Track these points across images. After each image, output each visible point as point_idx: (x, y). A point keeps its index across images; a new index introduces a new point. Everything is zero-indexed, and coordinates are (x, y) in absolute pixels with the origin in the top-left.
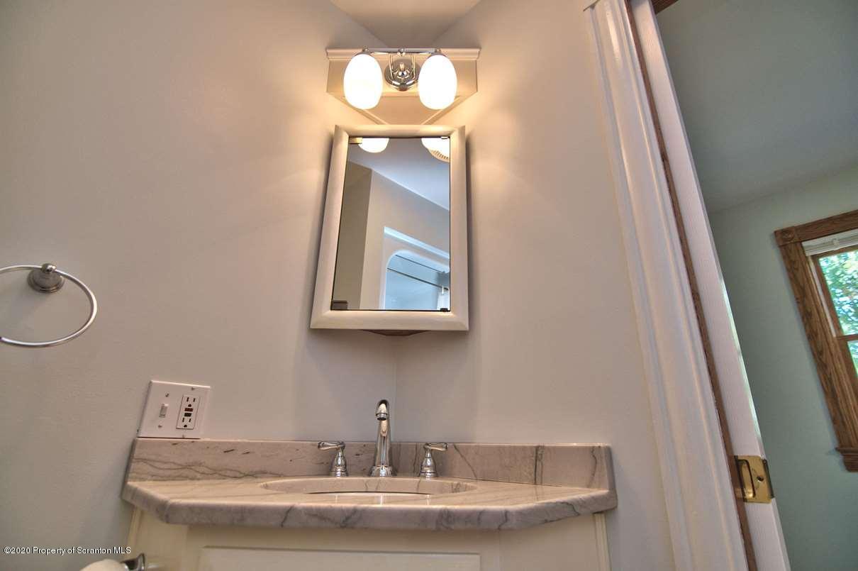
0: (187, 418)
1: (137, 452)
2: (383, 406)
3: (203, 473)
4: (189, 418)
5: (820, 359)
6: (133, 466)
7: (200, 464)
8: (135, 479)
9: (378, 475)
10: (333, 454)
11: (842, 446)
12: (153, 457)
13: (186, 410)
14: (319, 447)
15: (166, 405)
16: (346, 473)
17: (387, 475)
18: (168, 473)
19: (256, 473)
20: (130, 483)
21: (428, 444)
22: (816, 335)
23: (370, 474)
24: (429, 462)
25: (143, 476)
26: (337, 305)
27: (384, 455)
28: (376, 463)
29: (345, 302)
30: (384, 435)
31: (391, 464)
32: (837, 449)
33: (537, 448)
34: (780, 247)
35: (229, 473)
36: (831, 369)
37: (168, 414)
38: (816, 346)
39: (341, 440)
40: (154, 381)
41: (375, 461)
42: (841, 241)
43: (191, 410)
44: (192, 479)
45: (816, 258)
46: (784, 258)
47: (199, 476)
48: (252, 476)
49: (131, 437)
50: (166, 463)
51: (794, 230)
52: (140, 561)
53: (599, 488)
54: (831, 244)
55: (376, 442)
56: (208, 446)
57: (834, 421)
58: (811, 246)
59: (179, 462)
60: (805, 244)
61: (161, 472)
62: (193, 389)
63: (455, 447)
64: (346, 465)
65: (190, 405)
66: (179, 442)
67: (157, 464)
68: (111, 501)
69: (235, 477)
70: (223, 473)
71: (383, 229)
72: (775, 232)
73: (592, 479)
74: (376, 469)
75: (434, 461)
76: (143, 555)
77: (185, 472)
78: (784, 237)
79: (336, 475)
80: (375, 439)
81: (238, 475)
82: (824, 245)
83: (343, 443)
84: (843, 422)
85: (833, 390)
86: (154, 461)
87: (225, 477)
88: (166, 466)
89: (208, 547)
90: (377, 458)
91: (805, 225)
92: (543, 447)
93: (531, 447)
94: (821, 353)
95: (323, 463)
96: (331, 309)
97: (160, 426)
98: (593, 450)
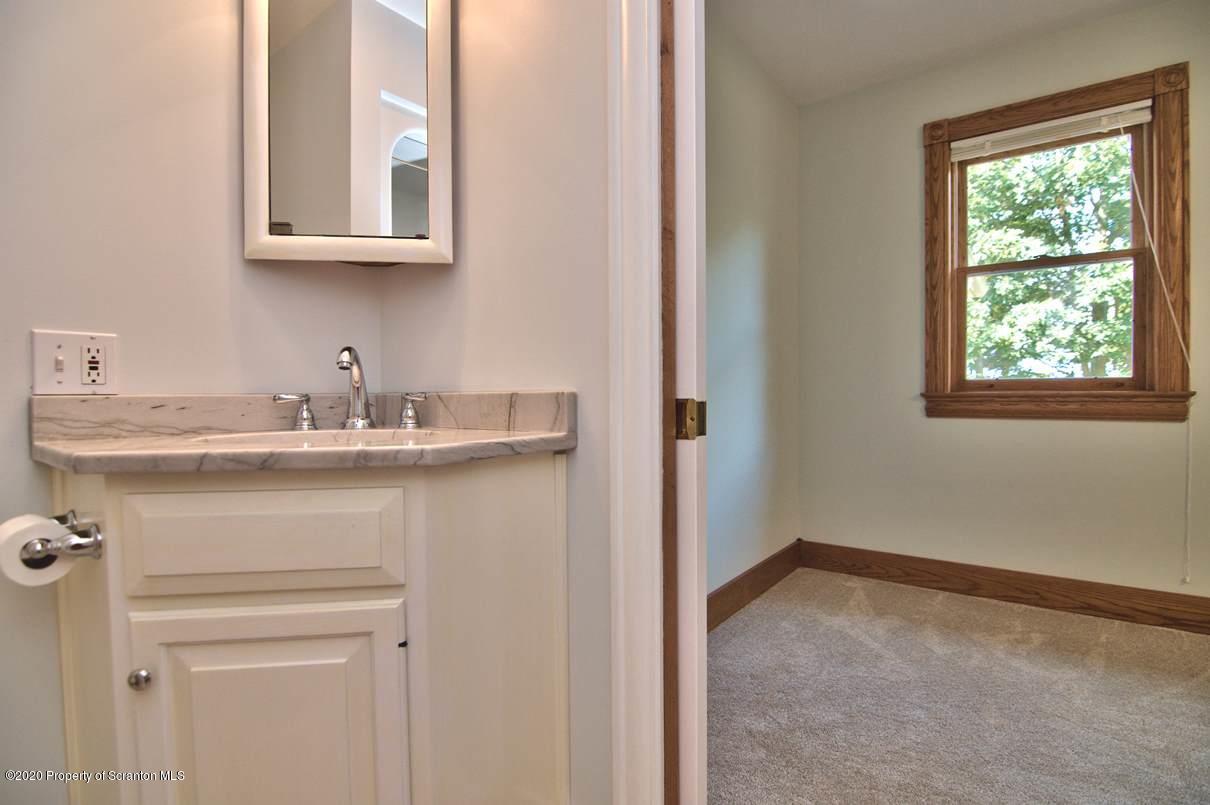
0: (94, 373)
1: (36, 412)
2: (346, 353)
3: (128, 431)
4: (96, 372)
5: (931, 294)
6: (36, 426)
7: (123, 422)
8: (41, 439)
9: (353, 427)
10: (296, 407)
11: (927, 391)
12: (59, 416)
13: (90, 362)
14: (275, 400)
15: (60, 358)
16: (314, 426)
17: (364, 427)
18: (84, 431)
19: (199, 428)
20: (37, 443)
21: (407, 394)
22: (935, 265)
23: (343, 426)
24: (410, 413)
25: (51, 436)
26: (278, 228)
27: (360, 408)
28: (351, 415)
29: (288, 225)
30: (357, 385)
31: (368, 416)
32: (922, 395)
33: (512, 395)
34: (925, 147)
35: (161, 430)
36: (939, 307)
37: (66, 366)
38: (931, 279)
39: (307, 392)
40: (36, 331)
41: (348, 413)
42: (994, 143)
43: (97, 363)
44: (116, 437)
45: (963, 165)
46: (926, 162)
47: (124, 434)
48: (194, 432)
49: (25, 394)
50: (76, 421)
51: (946, 124)
52: (70, 516)
53: (559, 431)
54: (982, 147)
55: (349, 393)
56: (129, 402)
57: (927, 365)
58: (961, 149)
59: (95, 420)
60: (953, 145)
61: (74, 431)
62: (92, 338)
63: (439, 396)
64: (313, 418)
65: (93, 358)
66: (91, 399)
67: (66, 423)
68: (21, 464)
69: (173, 434)
70: (155, 430)
71: (380, 94)
72: (925, 125)
73: (555, 423)
74: (350, 421)
75: (416, 412)
76: (73, 512)
77: (107, 431)
78: (934, 134)
79: (301, 429)
80: (346, 391)
81: (175, 431)
82: (975, 147)
83: (307, 395)
84: (936, 366)
85: (935, 330)
86: (62, 419)
87: (159, 434)
88: (78, 425)
89: (129, 494)
90: (351, 411)
91: (959, 118)
92: (517, 394)
93: (507, 395)
94: (934, 287)
95: (285, 417)
96: (271, 234)
97: (59, 382)
98: (557, 396)
